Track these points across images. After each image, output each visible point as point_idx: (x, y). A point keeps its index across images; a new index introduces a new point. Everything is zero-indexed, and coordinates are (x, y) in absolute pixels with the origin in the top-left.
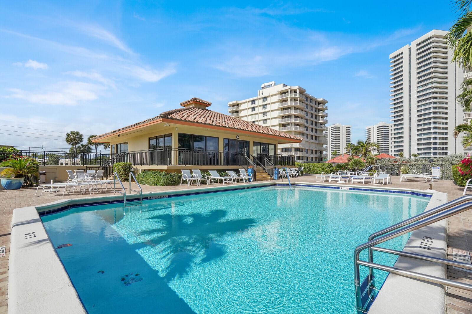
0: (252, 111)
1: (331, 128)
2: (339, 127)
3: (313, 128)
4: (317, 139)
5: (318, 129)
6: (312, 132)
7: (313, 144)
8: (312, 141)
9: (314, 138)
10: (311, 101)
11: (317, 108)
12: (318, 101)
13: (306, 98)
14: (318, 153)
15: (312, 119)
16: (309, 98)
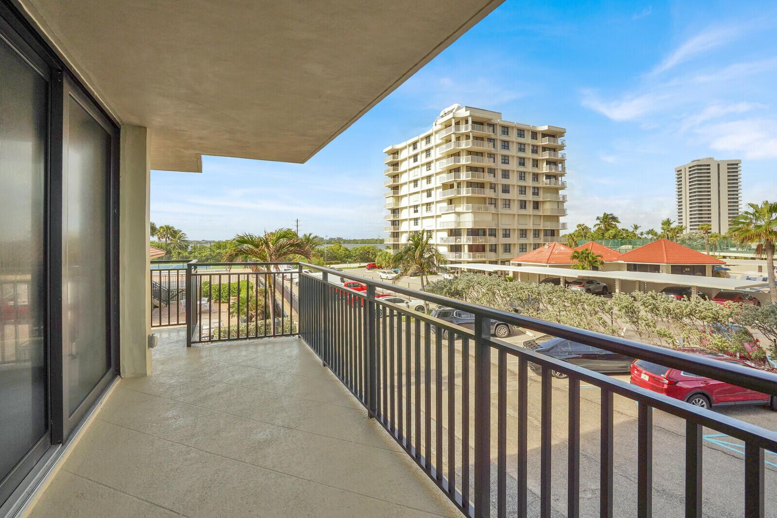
0: (414, 162)
3: (525, 187)
4: (541, 206)
5: (540, 187)
6: (525, 194)
7: (528, 218)
8: (523, 212)
9: (530, 206)
10: (521, 133)
11: (539, 146)
12: (540, 131)
13: (506, 129)
14: (542, 234)
15: (522, 169)
16: (513, 128)
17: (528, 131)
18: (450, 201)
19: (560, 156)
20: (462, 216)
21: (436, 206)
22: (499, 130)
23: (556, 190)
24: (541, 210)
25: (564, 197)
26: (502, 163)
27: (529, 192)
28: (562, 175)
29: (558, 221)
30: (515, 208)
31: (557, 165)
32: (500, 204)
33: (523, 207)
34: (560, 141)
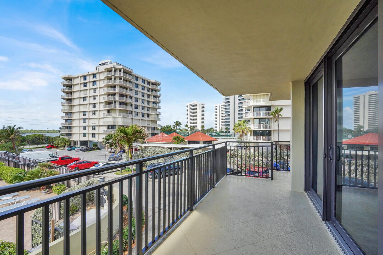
0: (84, 87)
1: (191, 104)
2: (196, 104)
3: (144, 107)
4: (150, 116)
5: (150, 108)
6: (144, 110)
7: (145, 121)
8: (143, 118)
9: (146, 116)
10: (143, 81)
11: (150, 88)
12: (151, 82)
13: (137, 78)
14: (150, 129)
15: (143, 98)
16: (140, 78)
17: (146, 81)
18: (109, 111)
19: (158, 94)
20: (116, 119)
21: (99, 113)
22: (134, 78)
23: (156, 109)
24: (150, 118)
25: (159, 113)
26: (135, 94)
27: (146, 109)
28: (158, 103)
29: (157, 123)
30: (140, 117)
31: (157, 98)
32: (134, 113)
33: (143, 116)
34: (158, 88)
